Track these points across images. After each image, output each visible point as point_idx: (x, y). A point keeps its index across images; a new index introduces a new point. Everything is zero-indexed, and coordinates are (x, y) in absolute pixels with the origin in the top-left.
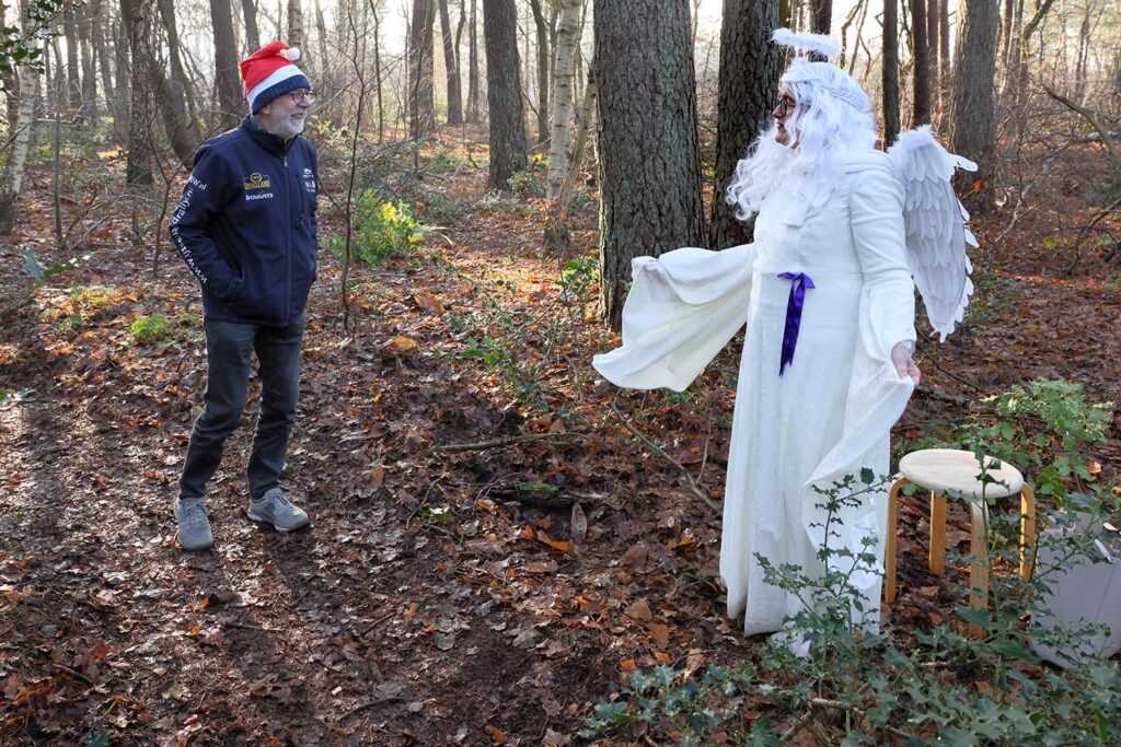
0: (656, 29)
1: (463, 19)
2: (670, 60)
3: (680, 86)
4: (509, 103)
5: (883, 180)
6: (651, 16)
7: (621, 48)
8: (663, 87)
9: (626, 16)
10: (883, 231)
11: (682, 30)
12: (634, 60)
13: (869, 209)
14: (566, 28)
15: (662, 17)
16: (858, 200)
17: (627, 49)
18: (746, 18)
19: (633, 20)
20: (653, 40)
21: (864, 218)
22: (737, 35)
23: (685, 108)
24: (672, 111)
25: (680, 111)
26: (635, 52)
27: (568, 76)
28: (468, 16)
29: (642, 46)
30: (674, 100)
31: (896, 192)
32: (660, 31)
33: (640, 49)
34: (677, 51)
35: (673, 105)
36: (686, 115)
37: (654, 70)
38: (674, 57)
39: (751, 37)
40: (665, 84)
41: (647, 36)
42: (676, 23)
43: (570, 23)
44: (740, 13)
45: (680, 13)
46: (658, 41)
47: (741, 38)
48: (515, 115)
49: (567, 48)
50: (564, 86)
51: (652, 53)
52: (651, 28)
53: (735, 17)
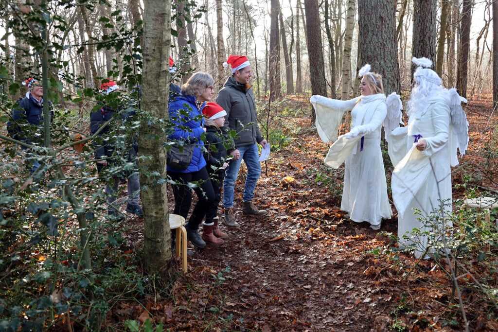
0: (384, 52)
1: (293, 40)
2: (389, 65)
3: (394, 75)
4: (320, 83)
5: (442, 105)
6: (382, 47)
7: (371, 60)
8: (387, 75)
9: (372, 47)
10: (440, 121)
11: (394, 52)
12: (376, 65)
13: (436, 114)
14: (347, 49)
15: (386, 48)
16: (434, 111)
17: (373, 61)
18: (422, 44)
19: (375, 49)
20: (383, 57)
21: (435, 117)
22: (418, 51)
23: (396, 84)
24: (391, 85)
25: (394, 85)
26: (376, 62)
27: (347, 70)
28: (295, 40)
29: (379, 59)
30: (391, 80)
31: (447, 109)
32: (386, 53)
33: (378, 61)
34: (392, 61)
35: (391, 82)
36: (396, 86)
37: (384, 69)
38: (392, 64)
39: (424, 52)
40: (388, 74)
41: (381, 55)
42: (392, 50)
43: (348, 47)
44: (419, 42)
45: (393, 46)
46: (385, 57)
47: (420, 52)
48: (323, 88)
49: (347, 58)
50: (346, 75)
51: (383, 62)
52: (382, 52)
53: (417, 43)
